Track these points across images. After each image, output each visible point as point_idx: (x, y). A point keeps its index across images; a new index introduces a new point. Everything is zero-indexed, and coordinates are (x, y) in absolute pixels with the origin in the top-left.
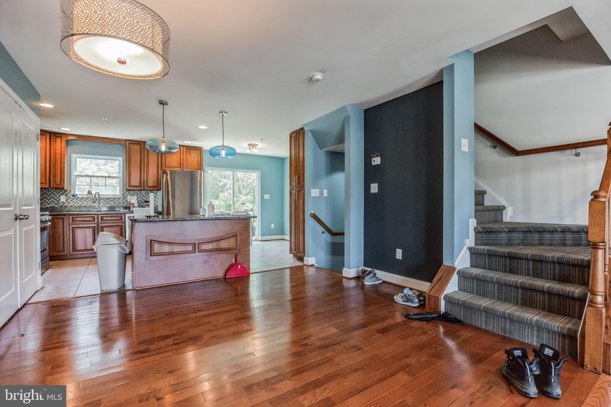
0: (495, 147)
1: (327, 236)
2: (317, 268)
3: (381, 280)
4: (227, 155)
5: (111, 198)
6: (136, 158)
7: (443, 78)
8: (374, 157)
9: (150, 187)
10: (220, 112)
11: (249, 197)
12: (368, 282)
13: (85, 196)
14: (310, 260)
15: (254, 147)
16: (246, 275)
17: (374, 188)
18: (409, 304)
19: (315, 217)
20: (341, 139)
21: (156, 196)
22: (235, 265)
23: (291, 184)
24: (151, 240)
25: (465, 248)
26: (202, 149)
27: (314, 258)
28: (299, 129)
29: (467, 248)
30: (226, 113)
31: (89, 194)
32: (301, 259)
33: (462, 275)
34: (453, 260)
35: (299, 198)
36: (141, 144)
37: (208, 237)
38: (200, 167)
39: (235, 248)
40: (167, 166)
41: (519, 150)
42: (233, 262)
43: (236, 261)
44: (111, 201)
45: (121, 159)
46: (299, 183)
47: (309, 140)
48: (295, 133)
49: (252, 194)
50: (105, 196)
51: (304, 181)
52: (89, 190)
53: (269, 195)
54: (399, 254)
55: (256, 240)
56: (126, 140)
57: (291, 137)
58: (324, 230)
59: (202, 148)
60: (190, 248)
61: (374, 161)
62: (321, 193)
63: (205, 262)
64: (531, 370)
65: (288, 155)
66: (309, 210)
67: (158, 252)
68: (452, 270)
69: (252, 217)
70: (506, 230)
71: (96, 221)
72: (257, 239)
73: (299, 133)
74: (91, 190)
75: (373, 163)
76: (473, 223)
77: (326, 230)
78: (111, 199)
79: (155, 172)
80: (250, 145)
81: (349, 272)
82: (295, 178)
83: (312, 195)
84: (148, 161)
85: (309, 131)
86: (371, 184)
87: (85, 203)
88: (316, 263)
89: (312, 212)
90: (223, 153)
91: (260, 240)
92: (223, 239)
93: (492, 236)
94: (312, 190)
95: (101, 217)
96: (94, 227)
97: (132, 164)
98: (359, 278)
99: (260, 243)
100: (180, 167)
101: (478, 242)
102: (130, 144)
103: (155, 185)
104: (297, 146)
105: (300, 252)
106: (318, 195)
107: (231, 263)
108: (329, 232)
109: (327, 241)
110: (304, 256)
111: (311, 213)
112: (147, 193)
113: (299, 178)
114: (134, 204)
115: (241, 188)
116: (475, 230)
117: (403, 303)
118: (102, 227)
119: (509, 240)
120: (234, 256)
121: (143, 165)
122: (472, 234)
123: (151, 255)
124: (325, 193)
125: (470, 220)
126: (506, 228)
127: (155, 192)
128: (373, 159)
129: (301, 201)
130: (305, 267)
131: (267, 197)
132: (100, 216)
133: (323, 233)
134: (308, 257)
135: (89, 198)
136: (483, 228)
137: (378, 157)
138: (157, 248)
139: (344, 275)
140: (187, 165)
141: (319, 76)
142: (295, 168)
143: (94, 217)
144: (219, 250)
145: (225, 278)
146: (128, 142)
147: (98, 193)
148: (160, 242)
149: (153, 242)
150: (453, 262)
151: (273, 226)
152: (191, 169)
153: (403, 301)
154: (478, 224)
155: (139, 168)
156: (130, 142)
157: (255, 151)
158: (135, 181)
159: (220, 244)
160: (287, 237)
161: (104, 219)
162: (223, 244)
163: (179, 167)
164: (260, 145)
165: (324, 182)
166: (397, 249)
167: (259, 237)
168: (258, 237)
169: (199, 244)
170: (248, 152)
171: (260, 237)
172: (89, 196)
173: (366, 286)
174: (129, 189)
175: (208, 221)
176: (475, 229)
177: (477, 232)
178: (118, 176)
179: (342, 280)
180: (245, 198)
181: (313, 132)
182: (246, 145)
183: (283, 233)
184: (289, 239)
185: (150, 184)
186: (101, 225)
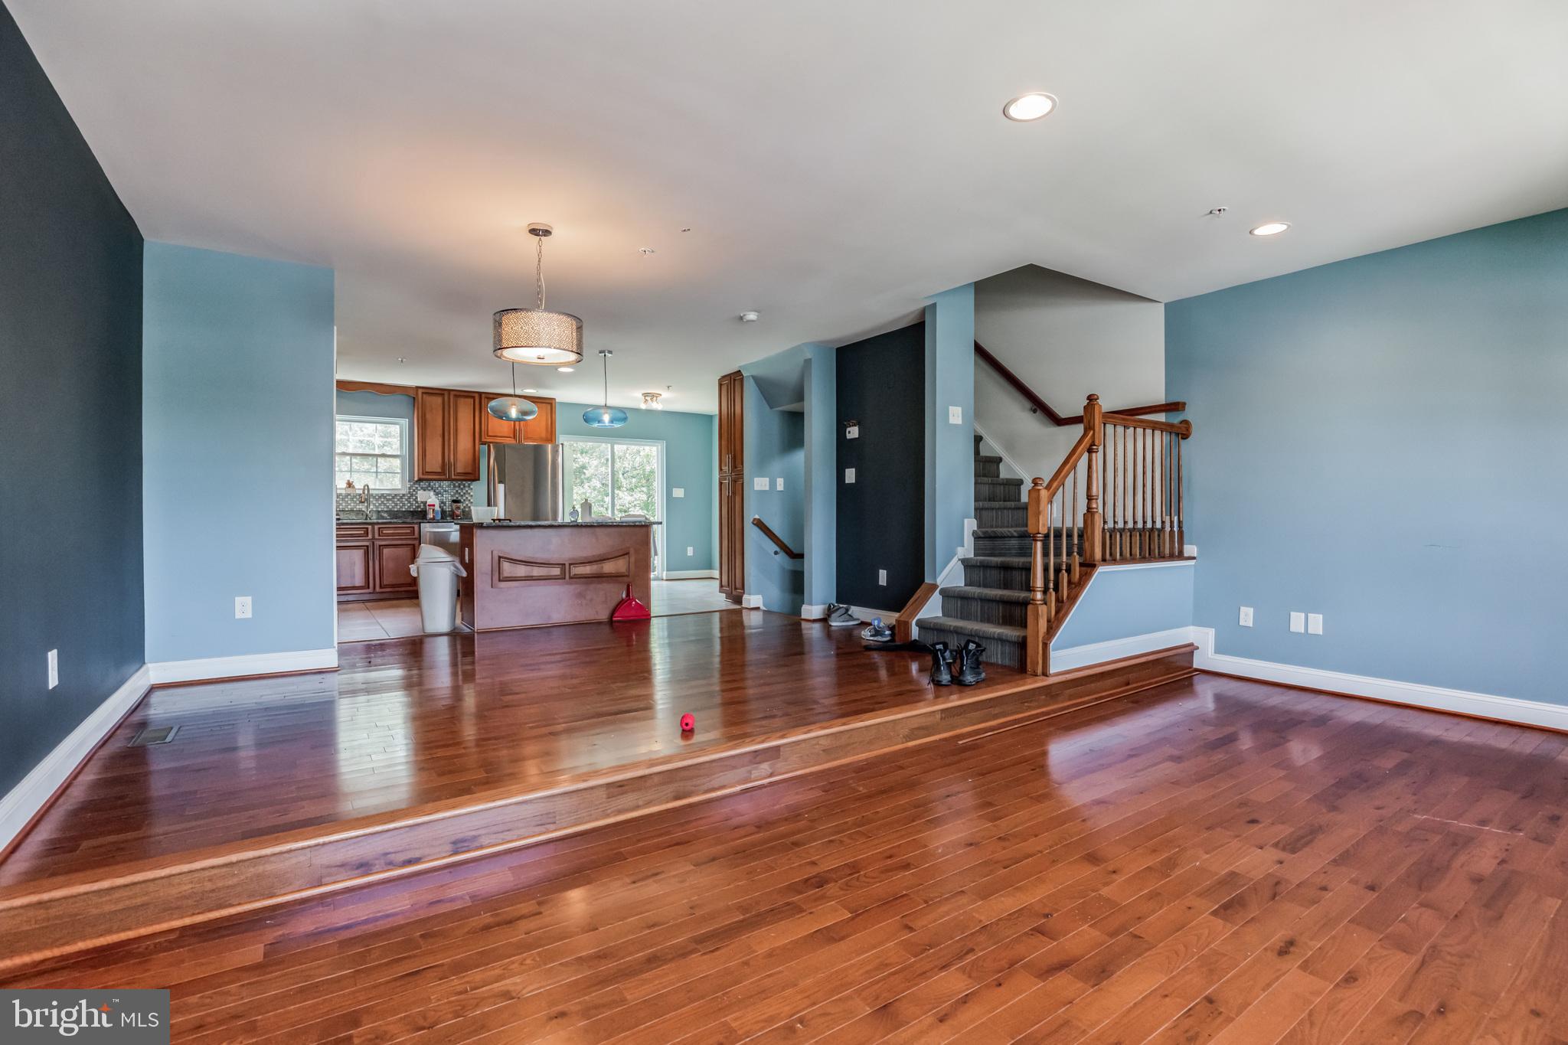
0: (1035, 411)
1: (782, 559)
2: (764, 611)
3: (858, 619)
4: (612, 421)
5: (389, 495)
6: (436, 420)
7: (924, 318)
8: (850, 426)
9: (459, 473)
10: (600, 353)
11: (637, 495)
12: (836, 623)
13: (343, 492)
14: (752, 600)
15: (655, 398)
16: (644, 617)
17: (850, 476)
18: (879, 638)
19: (759, 524)
20: (799, 395)
21: (469, 491)
22: (627, 600)
23: (721, 469)
24: (500, 557)
25: (955, 559)
26: (553, 401)
27: (760, 597)
28: (735, 373)
29: (959, 560)
30: (610, 352)
31: (350, 487)
32: (738, 600)
33: (947, 594)
34: (935, 576)
35: (734, 493)
36: (444, 394)
37: (585, 555)
38: (551, 437)
39: (627, 574)
40: (490, 434)
41: (1063, 417)
42: (624, 596)
43: (628, 594)
44: (388, 500)
45: (405, 422)
46: (735, 467)
47: (751, 393)
48: (727, 378)
49: (644, 489)
50: (377, 492)
51: (742, 464)
52: (349, 481)
53: (683, 490)
54: (883, 577)
55: (657, 579)
56: (418, 388)
57: (720, 385)
58: (778, 549)
59: (555, 399)
60: (556, 571)
61: (849, 432)
62: (773, 484)
63: (580, 595)
64: (944, 659)
65: (716, 411)
66: (751, 513)
67: (509, 575)
68: (934, 587)
69: (654, 523)
70: (1015, 534)
71: (370, 536)
72: (660, 576)
73: (735, 380)
74: (351, 481)
75: (849, 436)
76: (970, 525)
77: (781, 548)
78: (388, 497)
79: (470, 445)
80: (645, 395)
81: (812, 610)
82: (727, 458)
83: (756, 488)
84: (456, 426)
85: (751, 378)
86: (847, 470)
87: (344, 504)
88: (764, 605)
89: (757, 517)
90: (606, 418)
91: (665, 578)
92: (608, 559)
93: (998, 542)
94: (756, 479)
95: (379, 528)
96: (367, 546)
97: (428, 432)
98: (824, 620)
99: (665, 583)
100: (515, 437)
101: (978, 551)
102: (425, 396)
103: (469, 470)
104: (732, 401)
105: (736, 589)
106: (767, 488)
107: (619, 599)
108: (787, 553)
109: (784, 569)
110: (744, 593)
111: (755, 519)
112: (462, 487)
113: (734, 458)
114: (434, 505)
115: (621, 476)
116: (973, 535)
117: (872, 638)
118: (380, 546)
119: (1021, 548)
120: (626, 587)
121: (447, 435)
122: (969, 541)
123: (500, 580)
124: (780, 484)
125: (966, 521)
126: (1015, 531)
127: (466, 484)
128: (848, 429)
129: (738, 499)
130: (744, 611)
131: (678, 493)
132: (376, 527)
133: (776, 553)
134: (750, 594)
135: (349, 495)
136: (984, 533)
137: (855, 426)
138: (508, 569)
139: (803, 617)
140: (526, 432)
141: (752, 316)
142: (728, 441)
143: (367, 528)
144: (599, 577)
145: (611, 622)
146: (420, 391)
147: (368, 486)
148: (512, 559)
149: (502, 560)
150: (935, 578)
151: (690, 551)
152: (534, 440)
153: (871, 636)
154: (979, 526)
155: (440, 439)
156: (424, 391)
157: (657, 406)
158: (434, 463)
159: (602, 567)
160: (716, 573)
161: (384, 532)
162: (609, 567)
163: (512, 436)
164: (666, 395)
165: (777, 465)
166: (880, 571)
167: (662, 573)
168: (660, 572)
169: (570, 564)
170: (643, 406)
171: (665, 572)
172: (350, 491)
173: (833, 628)
174: (425, 478)
175: (584, 530)
176: (974, 533)
177: (977, 537)
178: (399, 453)
179: (800, 625)
180: (629, 498)
181: (758, 380)
182: (638, 394)
183: (710, 567)
184: (718, 576)
185: (459, 470)
186: (377, 543)
